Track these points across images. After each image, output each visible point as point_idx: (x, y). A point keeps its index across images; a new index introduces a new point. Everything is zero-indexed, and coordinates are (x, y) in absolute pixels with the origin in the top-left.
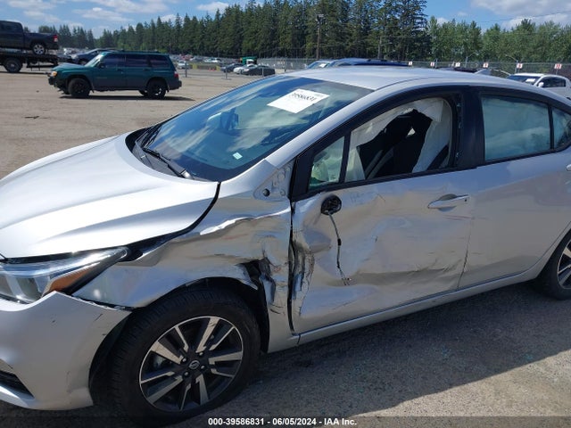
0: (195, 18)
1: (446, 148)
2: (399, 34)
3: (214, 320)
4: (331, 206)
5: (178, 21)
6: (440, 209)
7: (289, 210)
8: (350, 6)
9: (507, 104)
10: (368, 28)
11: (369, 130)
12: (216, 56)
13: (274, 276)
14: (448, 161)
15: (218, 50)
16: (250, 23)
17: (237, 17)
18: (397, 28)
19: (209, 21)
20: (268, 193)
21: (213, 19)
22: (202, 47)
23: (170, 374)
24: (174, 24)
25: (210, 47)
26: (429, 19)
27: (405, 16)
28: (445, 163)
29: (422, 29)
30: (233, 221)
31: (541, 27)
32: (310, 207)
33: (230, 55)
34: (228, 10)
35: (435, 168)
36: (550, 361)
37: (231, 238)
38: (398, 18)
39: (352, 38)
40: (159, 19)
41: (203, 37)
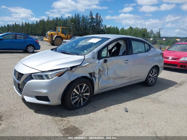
0: (28, 23)
1: (125, 51)
2: (95, 30)
3: (85, 85)
4: (105, 61)
5: (22, 24)
6: (126, 63)
7: (98, 61)
8: (80, 21)
9: (136, 42)
10: (86, 28)
11: (110, 46)
12: (37, 36)
13: (96, 76)
14: (126, 53)
15: (37, 33)
16: (48, 25)
17: (44, 23)
18: (95, 28)
19: (34, 24)
20: (94, 58)
21: (35, 24)
22: (31, 32)
23: (76, 97)
24: (21, 25)
25: (35, 33)
26: (104, 26)
27: (97, 24)
28: (125, 54)
29: (102, 28)
30: (88, 63)
31: (135, 28)
32: (102, 61)
33: (41, 35)
34: (40, 21)
35: (123, 54)
36: (150, 96)
37: (87, 67)
38: (95, 25)
39: (82, 31)
40: (15, 23)
41: (32, 29)
